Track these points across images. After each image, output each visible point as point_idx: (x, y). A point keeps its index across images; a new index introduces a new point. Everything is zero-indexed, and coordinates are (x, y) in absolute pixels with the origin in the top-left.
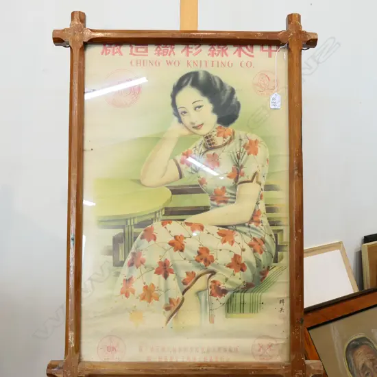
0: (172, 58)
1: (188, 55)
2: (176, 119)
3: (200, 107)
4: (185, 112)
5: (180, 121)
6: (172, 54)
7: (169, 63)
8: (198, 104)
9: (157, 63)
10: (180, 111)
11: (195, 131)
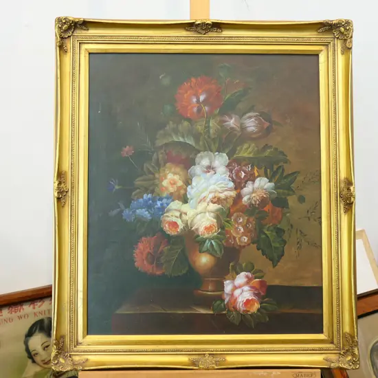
0: (22, 313)
1: (34, 308)
2: (30, 361)
3: (47, 347)
4: (37, 354)
5: (34, 362)
6: (21, 310)
7: (20, 317)
8: (46, 344)
9: (11, 320)
10: (33, 353)
11: (46, 366)
